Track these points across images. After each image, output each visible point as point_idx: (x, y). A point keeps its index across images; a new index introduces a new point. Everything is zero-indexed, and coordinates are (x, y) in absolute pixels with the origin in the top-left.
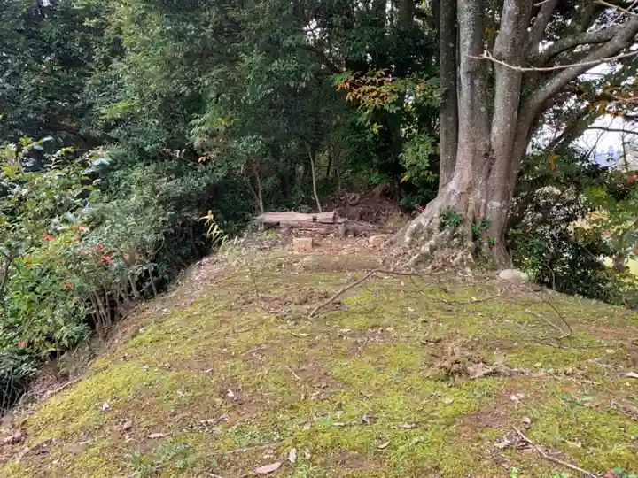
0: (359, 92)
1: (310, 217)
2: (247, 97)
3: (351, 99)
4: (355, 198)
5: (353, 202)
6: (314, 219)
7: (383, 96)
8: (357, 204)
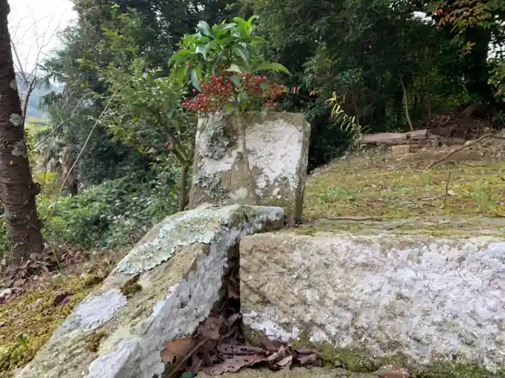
0: (452, 15)
1: (404, 135)
2: (350, 37)
3: (444, 24)
4: (445, 120)
5: (444, 123)
6: (408, 137)
7: (477, 15)
8: (447, 124)
